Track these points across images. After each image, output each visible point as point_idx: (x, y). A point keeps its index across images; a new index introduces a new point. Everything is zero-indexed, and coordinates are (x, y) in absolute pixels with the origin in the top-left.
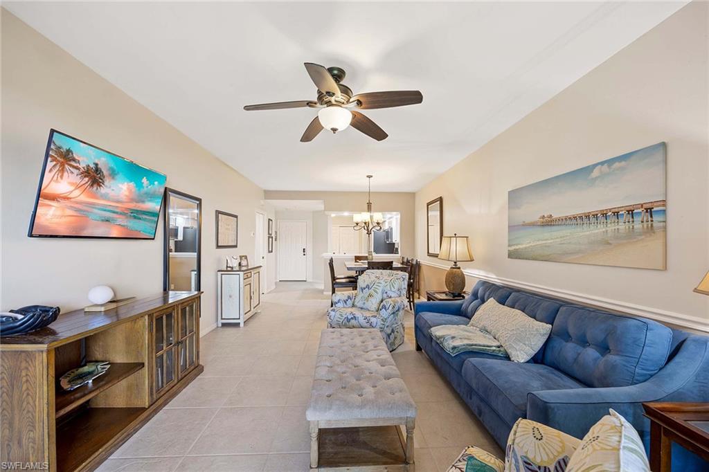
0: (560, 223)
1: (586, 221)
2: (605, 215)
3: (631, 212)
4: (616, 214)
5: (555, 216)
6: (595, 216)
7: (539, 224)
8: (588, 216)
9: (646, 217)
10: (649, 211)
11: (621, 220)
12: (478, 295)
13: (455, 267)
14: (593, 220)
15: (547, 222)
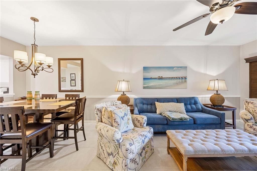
0: (165, 79)
1: (172, 79)
2: (177, 78)
3: (182, 78)
4: (179, 78)
5: (163, 77)
6: (175, 78)
7: (158, 78)
8: (173, 78)
9: (185, 79)
10: (185, 78)
11: (180, 79)
12: (144, 103)
13: (124, 94)
14: (174, 79)
15: (161, 78)
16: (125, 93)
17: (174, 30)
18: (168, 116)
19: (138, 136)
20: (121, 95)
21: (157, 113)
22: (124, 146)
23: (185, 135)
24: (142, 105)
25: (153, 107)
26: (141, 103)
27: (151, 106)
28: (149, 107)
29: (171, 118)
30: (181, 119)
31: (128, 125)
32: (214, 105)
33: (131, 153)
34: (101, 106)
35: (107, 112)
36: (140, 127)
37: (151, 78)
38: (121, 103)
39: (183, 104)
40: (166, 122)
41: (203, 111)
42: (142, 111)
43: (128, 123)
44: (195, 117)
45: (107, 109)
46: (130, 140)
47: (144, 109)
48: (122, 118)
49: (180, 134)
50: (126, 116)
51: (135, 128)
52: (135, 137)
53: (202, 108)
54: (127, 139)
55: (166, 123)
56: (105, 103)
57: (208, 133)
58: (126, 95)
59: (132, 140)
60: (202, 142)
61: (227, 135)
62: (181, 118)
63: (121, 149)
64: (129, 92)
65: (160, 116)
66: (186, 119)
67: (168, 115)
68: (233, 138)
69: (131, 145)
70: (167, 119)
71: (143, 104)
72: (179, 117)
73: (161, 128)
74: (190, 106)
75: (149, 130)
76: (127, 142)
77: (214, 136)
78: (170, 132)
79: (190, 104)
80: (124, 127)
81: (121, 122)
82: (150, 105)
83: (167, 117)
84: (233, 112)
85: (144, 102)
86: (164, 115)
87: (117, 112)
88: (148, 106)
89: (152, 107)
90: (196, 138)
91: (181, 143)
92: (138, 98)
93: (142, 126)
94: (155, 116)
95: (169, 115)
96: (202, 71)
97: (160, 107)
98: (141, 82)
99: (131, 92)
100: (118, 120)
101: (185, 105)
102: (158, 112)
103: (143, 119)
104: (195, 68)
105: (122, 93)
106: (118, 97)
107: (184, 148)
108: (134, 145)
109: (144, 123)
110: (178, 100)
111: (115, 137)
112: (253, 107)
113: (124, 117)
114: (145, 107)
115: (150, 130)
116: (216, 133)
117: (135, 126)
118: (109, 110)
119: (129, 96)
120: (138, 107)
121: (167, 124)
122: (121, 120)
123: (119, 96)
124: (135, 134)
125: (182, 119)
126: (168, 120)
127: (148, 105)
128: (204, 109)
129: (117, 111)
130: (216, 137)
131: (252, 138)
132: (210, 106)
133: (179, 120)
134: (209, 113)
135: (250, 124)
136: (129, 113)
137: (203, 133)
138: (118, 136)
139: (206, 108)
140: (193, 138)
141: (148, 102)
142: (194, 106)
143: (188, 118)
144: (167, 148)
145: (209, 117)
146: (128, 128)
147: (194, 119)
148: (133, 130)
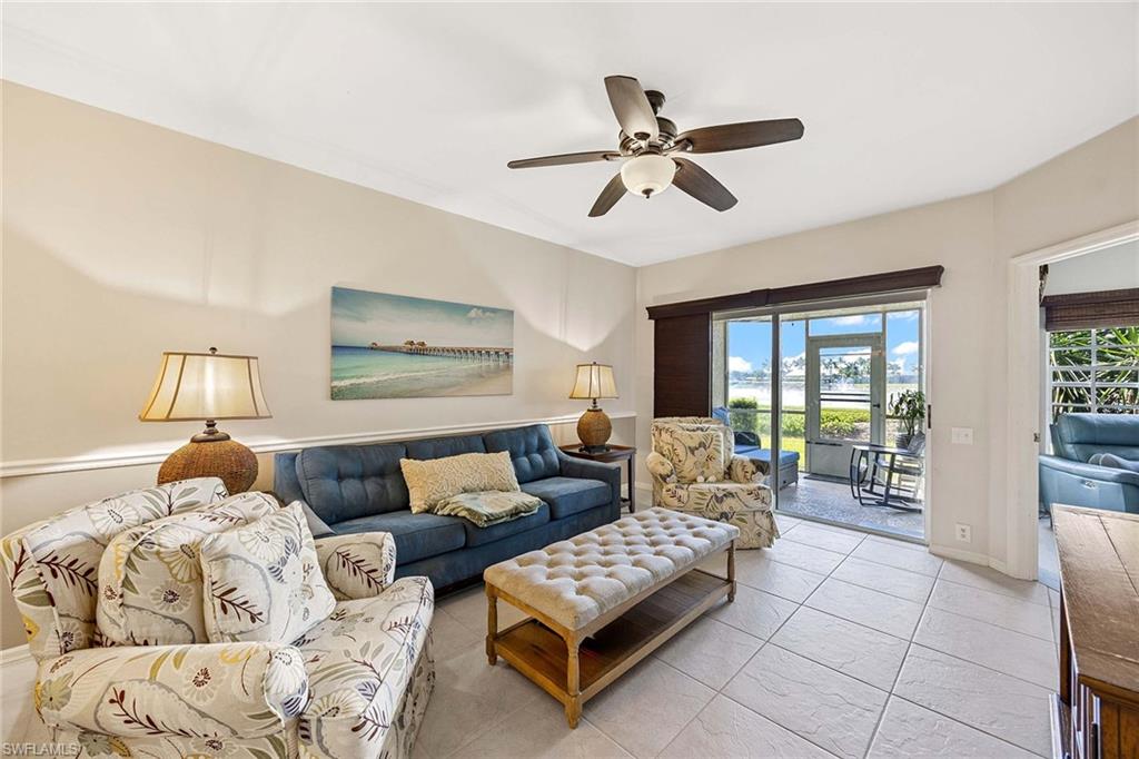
0: (436, 353)
2: (480, 353)
3: (497, 353)
4: (488, 353)
5: (429, 344)
6: (472, 352)
7: (405, 350)
9: (506, 358)
10: (507, 354)
11: (491, 358)
12: (342, 471)
13: (213, 436)
14: (470, 355)
15: (417, 350)
16: (221, 428)
17: (513, 165)
18: (468, 510)
19: (385, 639)
20: (187, 442)
21: (414, 510)
22: (339, 716)
23: (551, 564)
24: (335, 482)
25: (388, 486)
26: (326, 475)
27: (379, 480)
28: (371, 487)
29: (480, 516)
30: (515, 512)
31: (308, 603)
32: (587, 448)
33: (380, 728)
34: (73, 534)
35: (153, 560)
36: (364, 594)
37: (374, 349)
38: (222, 489)
39: (507, 454)
40: (462, 540)
41: (564, 471)
42: (337, 516)
43: (307, 590)
44: (553, 496)
45: (153, 539)
46: (355, 672)
47: (346, 503)
48: (276, 572)
49: (537, 566)
50: (293, 555)
51: (344, 604)
52: (372, 649)
53: (560, 460)
54: (336, 672)
55: (463, 545)
56: (106, 507)
57: (605, 537)
58: (228, 438)
59: (365, 664)
60: (604, 569)
61: (645, 531)
62: (516, 508)
63: (320, 741)
64: (257, 417)
65: (429, 520)
66: (529, 509)
67: (468, 506)
68: (659, 533)
69: (369, 691)
70: (467, 524)
71: (340, 478)
72: (510, 507)
73: (443, 570)
74: (525, 459)
75: (419, 591)
76: (345, 690)
77: (620, 543)
78: (502, 572)
79: (527, 454)
80: (293, 618)
81: (270, 595)
82: (373, 479)
83: (464, 517)
84: (630, 461)
85: (347, 466)
86: (446, 513)
87: (244, 543)
88: (366, 482)
89: (384, 487)
90: (586, 564)
91: (556, 597)
92: (304, 450)
93: (375, 585)
94: (414, 525)
95: (475, 508)
96: (555, 332)
97: (425, 481)
98: (317, 365)
99: (271, 417)
100: (251, 589)
101: (514, 457)
102: (417, 504)
103: (380, 547)
104: (537, 322)
105: (200, 430)
106: (164, 459)
107: (571, 607)
108: (383, 685)
109: (388, 567)
110: (488, 442)
111: (273, 691)
112: (670, 440)
113: (284, 562)
114: (351, 489)
115: (423, 590)
116: (621, 530)
117: (341, 594)
118: (169, 545)
119: (246, 444)
120: (313, 498)
121: (466, 547)
122: (267, 587)
123: (172, 451)
124: (364, 633)
125: (517, 514)
126: (470, 528)
127: (362, 481)
128: (567, 463)
129: (240, 536)
130: (628, 544)
131: (688, 522)
132: (577, 451)
133: (508, 519)
134: (581, 473)
135: (671, 486)
136: (307, 537)
137: (594, 541)
138: (290, 677)
139: (570, 459)
140: (577, 566)
141: (363, 464)
142: (538, 457)
143: (535, 506)
144: (485, 642)
145: (587, 488)
146: (312, 619)
147: (549, 504)
148: (339, 616)
